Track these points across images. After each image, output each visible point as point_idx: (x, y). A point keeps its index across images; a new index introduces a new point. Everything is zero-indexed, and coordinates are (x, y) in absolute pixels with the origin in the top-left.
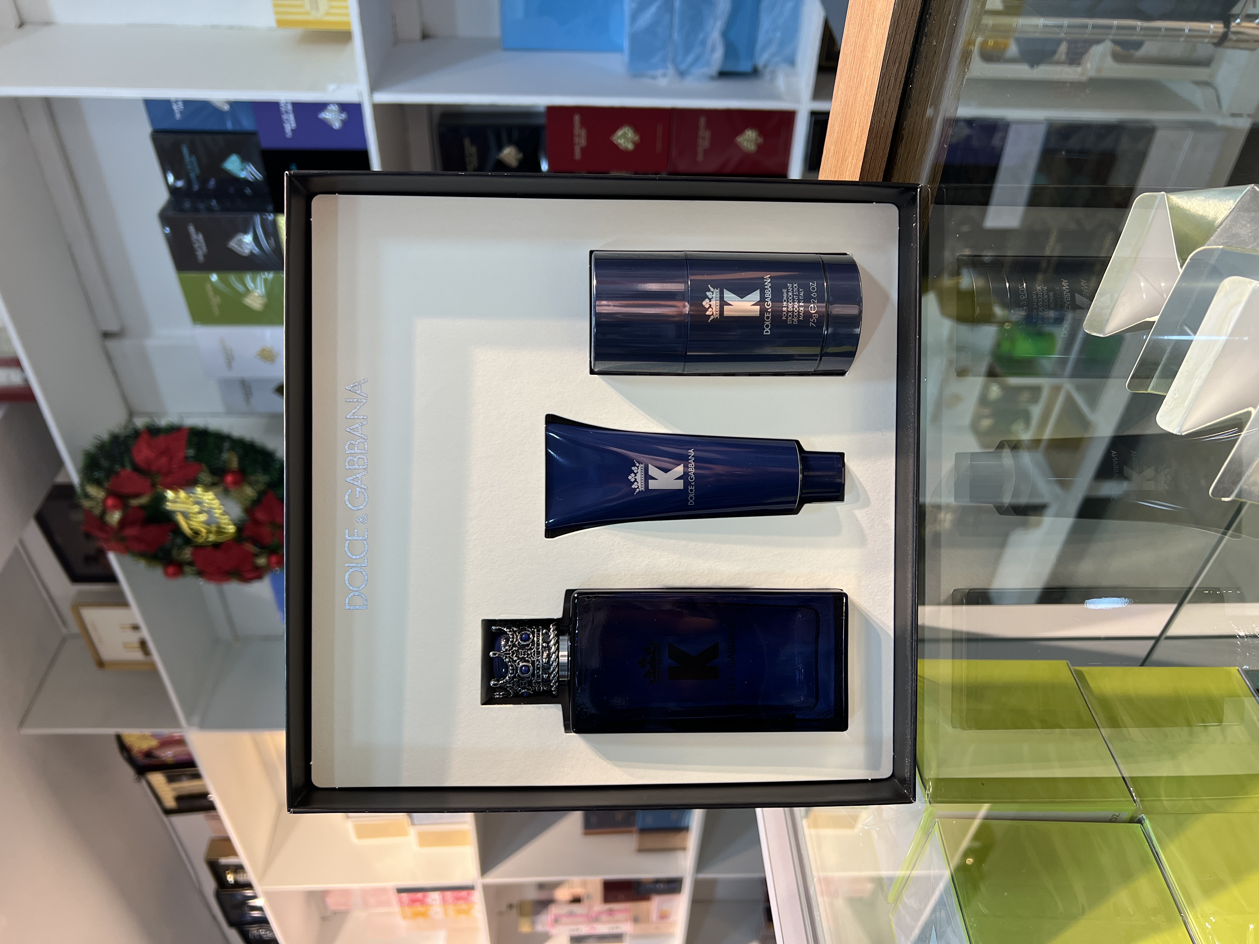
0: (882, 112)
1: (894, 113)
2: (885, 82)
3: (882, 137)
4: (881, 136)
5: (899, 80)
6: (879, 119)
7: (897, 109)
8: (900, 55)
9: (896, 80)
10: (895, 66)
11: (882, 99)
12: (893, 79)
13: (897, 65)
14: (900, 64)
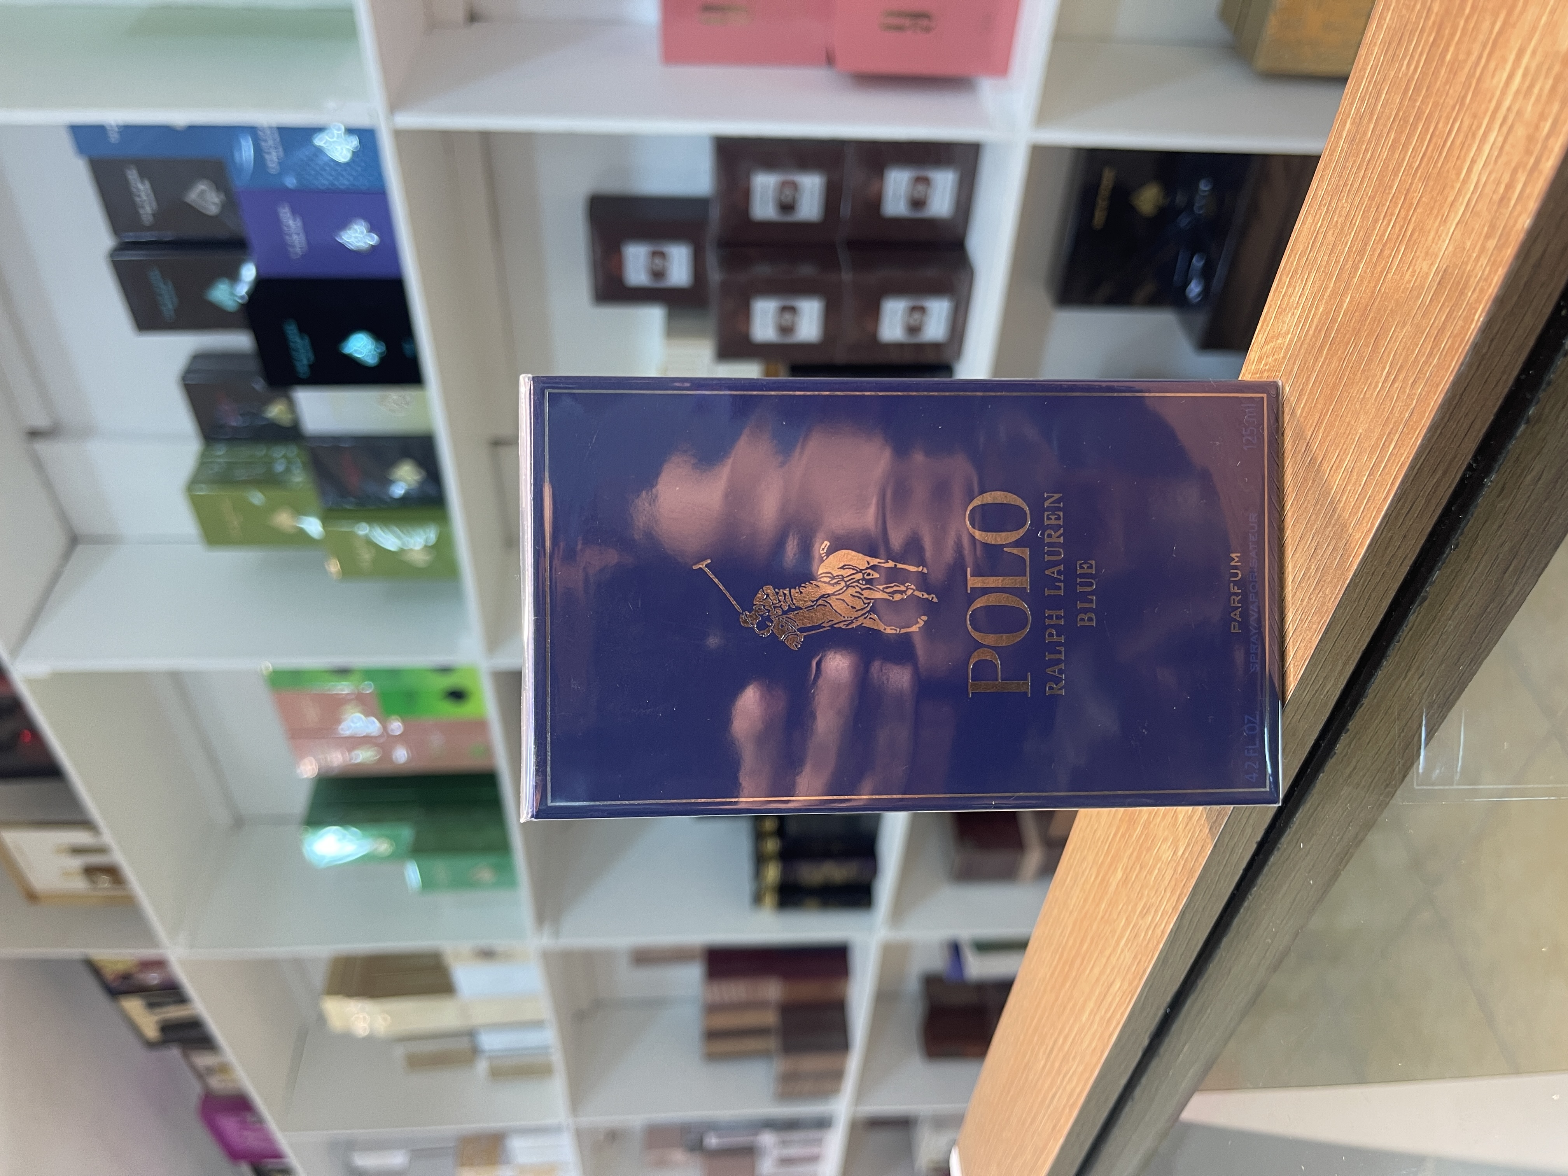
0: (1383, 556)
1: (1408, 557)
2: (1403, 505)
3: (1372, 598)
4: (1370, 596)
5: (1434, 502)
6: (1373, 568)
7: (1418, 551)
8: (1449, 457)
9: (1428, 501)
10: (1434, 479)
11: (1390, 535)
12: (1421, 502)
13: (1439, 474)
14: (1445, 473)
